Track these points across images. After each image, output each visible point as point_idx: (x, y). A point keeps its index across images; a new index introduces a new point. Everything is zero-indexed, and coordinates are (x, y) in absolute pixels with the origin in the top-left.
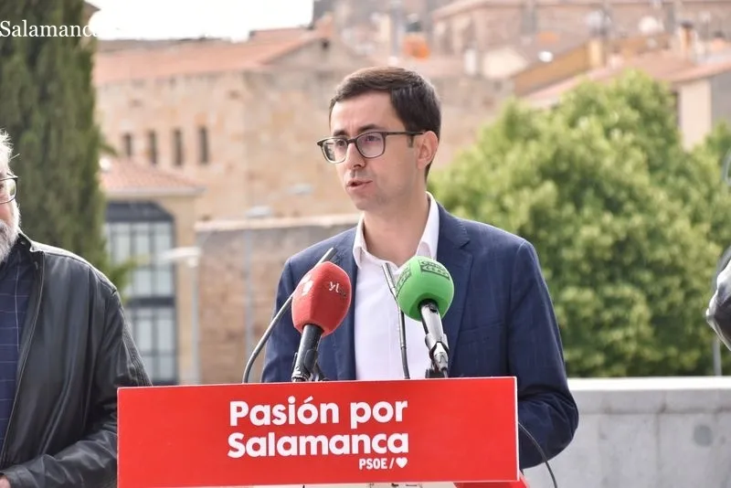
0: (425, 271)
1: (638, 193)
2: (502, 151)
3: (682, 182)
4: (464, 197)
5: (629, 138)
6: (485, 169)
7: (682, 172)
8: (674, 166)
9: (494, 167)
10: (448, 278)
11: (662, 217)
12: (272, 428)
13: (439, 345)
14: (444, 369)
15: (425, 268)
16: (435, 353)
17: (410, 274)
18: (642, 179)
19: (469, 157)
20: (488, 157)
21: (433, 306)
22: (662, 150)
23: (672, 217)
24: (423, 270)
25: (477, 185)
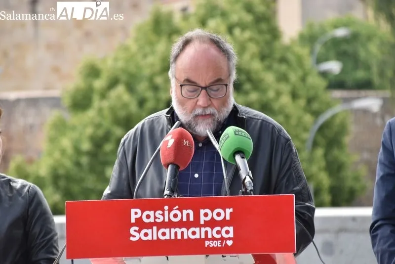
0: (237, 134)
1: (254, 76)
2: (152, 44)
3: (283, 68)
4: (124, 78)
5: (247, 34)
6: (139, 57)
7: (283, 60)
8: (278, 55)
9: (145, 56)
10: (250, 139)
11: (271, 94)
12: (155, 223)
13: (247, 177)
14: (251, 190)
15: (237, 133)
16: (246, 181)
17: (228, 137)
18: (256, 65)
19: (126, 49)
20: (141, 48)
21: (242, 155)
22: (269, 44)
23: (278, 94)
24: (235, 134)
25: (132, 68)
